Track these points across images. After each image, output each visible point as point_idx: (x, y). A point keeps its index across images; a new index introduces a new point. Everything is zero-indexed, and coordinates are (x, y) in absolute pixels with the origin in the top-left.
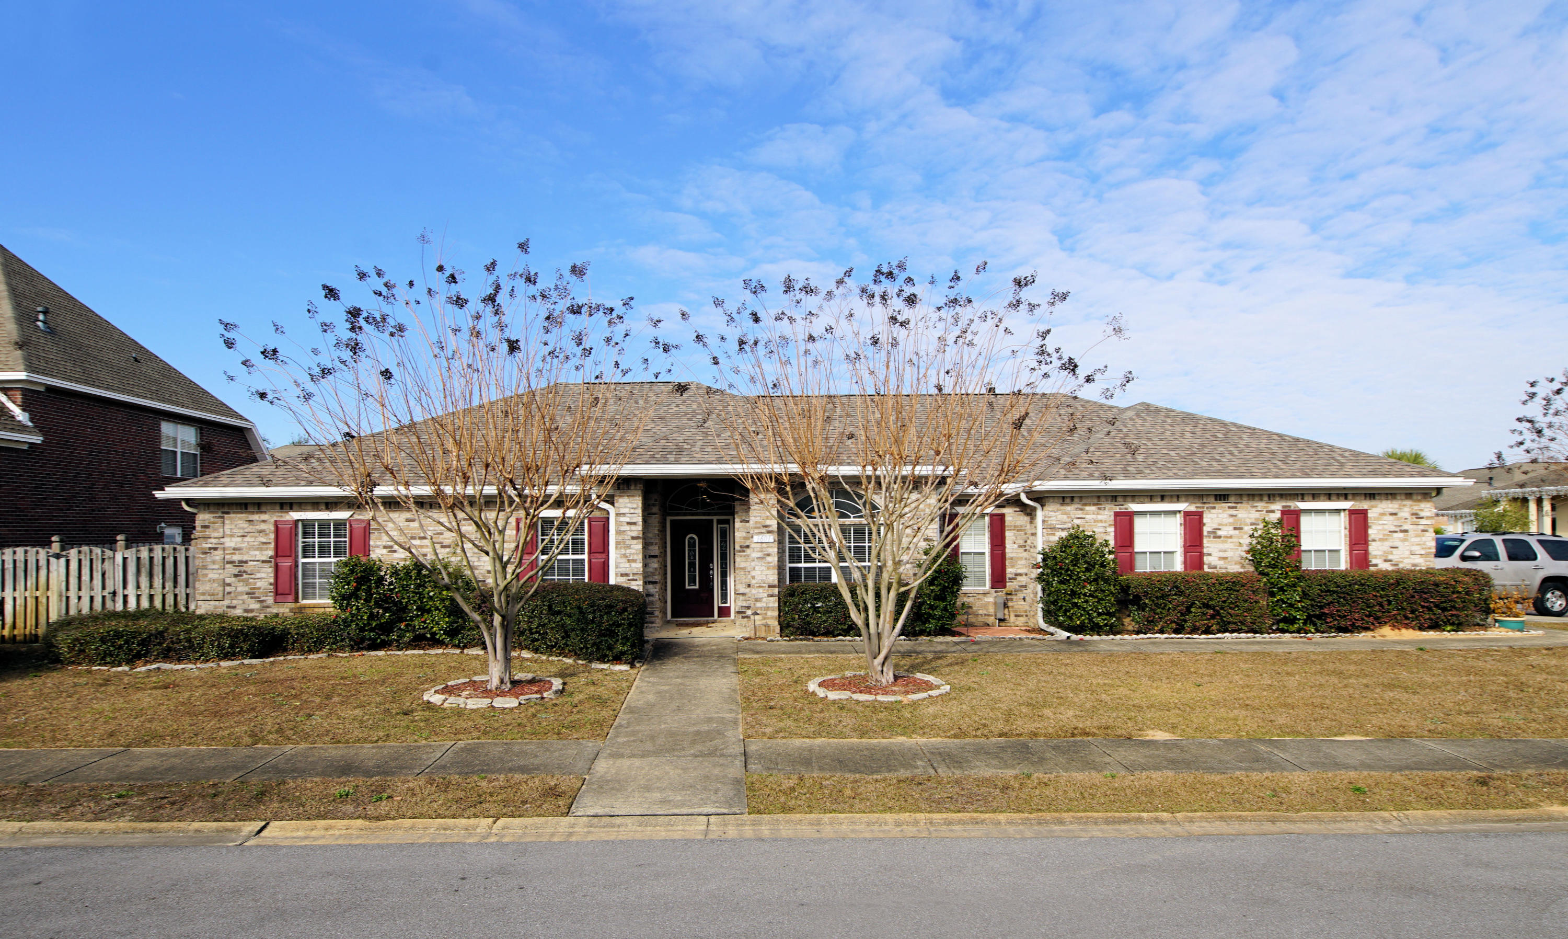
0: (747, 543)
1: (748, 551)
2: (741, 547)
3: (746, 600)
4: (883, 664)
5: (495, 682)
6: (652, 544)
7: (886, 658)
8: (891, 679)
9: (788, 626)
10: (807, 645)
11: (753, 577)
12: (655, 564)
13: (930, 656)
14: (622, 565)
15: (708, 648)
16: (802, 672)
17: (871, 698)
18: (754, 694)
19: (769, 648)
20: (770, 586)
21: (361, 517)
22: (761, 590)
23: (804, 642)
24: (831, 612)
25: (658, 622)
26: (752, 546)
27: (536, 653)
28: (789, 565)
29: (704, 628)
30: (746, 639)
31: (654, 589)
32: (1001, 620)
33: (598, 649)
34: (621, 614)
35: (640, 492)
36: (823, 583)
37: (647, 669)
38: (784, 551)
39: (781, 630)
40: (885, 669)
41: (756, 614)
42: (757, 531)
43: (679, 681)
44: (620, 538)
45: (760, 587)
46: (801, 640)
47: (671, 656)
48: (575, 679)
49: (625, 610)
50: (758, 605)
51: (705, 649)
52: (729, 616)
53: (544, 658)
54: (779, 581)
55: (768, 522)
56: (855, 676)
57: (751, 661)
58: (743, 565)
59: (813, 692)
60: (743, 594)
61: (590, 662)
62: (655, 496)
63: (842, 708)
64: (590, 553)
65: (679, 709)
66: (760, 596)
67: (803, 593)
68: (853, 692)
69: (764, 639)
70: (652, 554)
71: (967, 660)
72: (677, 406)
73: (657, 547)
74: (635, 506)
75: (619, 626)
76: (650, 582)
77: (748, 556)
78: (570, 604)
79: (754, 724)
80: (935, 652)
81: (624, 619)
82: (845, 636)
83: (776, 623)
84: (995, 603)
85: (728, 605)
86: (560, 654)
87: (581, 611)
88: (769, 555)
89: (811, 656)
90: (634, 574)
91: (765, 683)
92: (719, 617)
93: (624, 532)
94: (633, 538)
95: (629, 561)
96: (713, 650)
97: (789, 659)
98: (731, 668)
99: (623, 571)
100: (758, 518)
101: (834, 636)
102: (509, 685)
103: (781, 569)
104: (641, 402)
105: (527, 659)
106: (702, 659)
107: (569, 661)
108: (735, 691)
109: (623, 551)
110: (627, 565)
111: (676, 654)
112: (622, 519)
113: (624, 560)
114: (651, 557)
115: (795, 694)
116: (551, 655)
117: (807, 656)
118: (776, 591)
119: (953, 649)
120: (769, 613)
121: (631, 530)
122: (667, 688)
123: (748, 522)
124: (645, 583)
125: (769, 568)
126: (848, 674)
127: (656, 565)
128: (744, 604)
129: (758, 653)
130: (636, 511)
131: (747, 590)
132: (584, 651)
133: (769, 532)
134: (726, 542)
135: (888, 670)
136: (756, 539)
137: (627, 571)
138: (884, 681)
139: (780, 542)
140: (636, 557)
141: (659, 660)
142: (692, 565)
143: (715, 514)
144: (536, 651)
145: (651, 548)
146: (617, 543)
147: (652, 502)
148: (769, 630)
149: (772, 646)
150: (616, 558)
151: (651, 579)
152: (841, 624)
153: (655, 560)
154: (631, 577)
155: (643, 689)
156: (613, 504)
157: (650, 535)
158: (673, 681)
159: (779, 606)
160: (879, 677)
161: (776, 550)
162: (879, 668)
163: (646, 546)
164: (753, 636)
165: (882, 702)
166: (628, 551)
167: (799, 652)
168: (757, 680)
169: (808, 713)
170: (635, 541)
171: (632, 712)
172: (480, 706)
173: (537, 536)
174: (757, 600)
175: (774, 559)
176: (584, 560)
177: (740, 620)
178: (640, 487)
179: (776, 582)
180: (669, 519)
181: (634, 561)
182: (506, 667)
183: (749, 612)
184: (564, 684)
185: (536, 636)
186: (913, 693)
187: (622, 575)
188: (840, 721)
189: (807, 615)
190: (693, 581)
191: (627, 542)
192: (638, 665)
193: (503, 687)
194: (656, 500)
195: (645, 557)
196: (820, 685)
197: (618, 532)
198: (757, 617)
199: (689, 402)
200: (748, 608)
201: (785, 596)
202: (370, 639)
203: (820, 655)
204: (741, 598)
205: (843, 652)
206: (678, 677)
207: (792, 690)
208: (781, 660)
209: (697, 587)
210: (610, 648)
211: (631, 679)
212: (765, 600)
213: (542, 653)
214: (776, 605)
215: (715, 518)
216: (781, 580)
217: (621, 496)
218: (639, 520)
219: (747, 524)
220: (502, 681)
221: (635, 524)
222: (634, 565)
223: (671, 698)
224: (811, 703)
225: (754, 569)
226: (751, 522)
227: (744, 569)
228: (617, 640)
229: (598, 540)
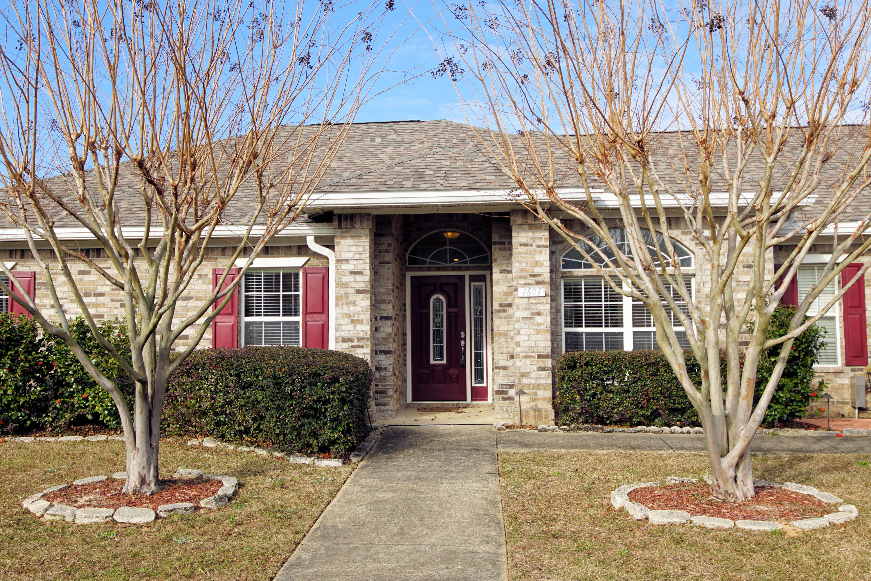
0: (509, 301)
1: (510, 310)
2: (501, 305)
3: (507, 376)
4: (737, 465)
5: (133, 482)
6: (384, 302)
7: (742, 457)
8: (751, 492)
9: (567, 410)
10: (595, 437)
11: (518, 344)
12: (388, 328)
13: (786, 457)
14: (344, 327)
15: (456, 438)
16: (595, 475)
17: (727, 523)
18: (525, 510)
19: (541, 440)
20: (540, 356)
21: (25, 269)
22: (528, 361)
23: (590, 433)
24: (627, 391)
25: (392, 404)
26: (517, 301)
27: (222, 441)
28: (565, 330)
29: (453, 414)
30: (509, 427)
31: (386, 361)
32: (861, 409)
33: (299, 434)
34: (330, 385)
35: (367, 232)
36: (613, 352)
37: (366, 466)
38: (558, 311)
39: (557, 415)
40: (740, 475)
41: (521, 393)
42: (522, 281)
43: (409, 485)
44: (342, 291)
45: (527, 357)
46: (586, 429)
47: (403, 448)
48: (260, 479)
49: (335, 380)
50: (525, 381)
51: (452, 439)
52: (487, 400)
53: (232, 447)
54: (553, 351)
55: (537, 270)
56: (682, 484)
57: (517, 457)
58: (503, 329)
59: (622, 510)
60: (505, 368)
61: (289, 454)
62: (388, 240)
63: (679, 541)
64: (305, 313)
65: (402, 532)
66: (527, 369)
67: (587, 364)
68: (693, 513)
69: (535, 428)
70: (385, 315)
71: (849, 464)
72: (422, 142)
73: (390, 306)
74: (361, 249)
75: (327, 402)
76: (382, 352)
77: (510, 317)
78: (262, 371)
79: (528, 567)
80: (792, 451)
81: (333, 393)
82: (648, 425)
83: (550, 407)
84: (852, 386)
85: (484, 385)
86: (252, 443)
87: (278, 384)
88: (539, 314)
89: (604, 452)
90: (359, 339)
91: (541, 491)
92: (472, 400)
93: (347, 283)
94: (358, 292)
95: (353, 322)
96: (463, 441)
97: (573, 455)
98: (488, 467)
99: (346, 335)
100: (524, 265)
101: (632, 425)
102: (153, 487)
103: (554, 335)
104: (378, 140)
105: (208, 450)
106: (447, 453)
107: (262, 452)
108: (493, 503)
109: (345, 309)
110: (351, 327)
111: (410, 446)
112: (344, 267)
113: (347, 321)
114: (382, 318)
115: (592, 512)
116: (239, 445)
117: (597, 451)
118: (549, 363)
119: (817, 447)
120: (541, 393)
121: (356, 282)
122: (390, 495)
123: (510, 272)
124: (375, 352)
125: (538, 332)
126: (672, 480)
127: (390, 330)
128: (506, 381)
129: (526, 446)
130: (363, 256)
131: (510, 363)
132: (281, 438)
133: (538, 283)
134: (481, 304)
135: (745, 475)
136: (521, 292)
137: (351, 335)
138: (739, 493)
139: (554, 299)
140: (362, 317)
141: (384, 453)
142: (438, 333)
143: (467, 269)
144: (222, 437)
145: (383, 306)
146: (338, 298)
147: (384, 247)
148: (540, 416)
149: (542, 438)
150: (337, 318)
151: (383, 348)
152: (642, 408)
153: (389, 323)
154: (356, 343)
155: (354, 497)
156: (331, 247)
157: (382, 290)
158: (401, 485)
159: (554, 383)
160: (730, 487)
161: (548, 307)
162: (731, 473)
163: (375, 305)
164: (518, 424)
165: (749, 533)
166: (352, 309)
167: (586, 446)
168: (528, 486)
169: (620, 548)
170: (361, 296)
171: (325, 537)
172: (94, 520)
173: (239, 292)
174: (523, 375)
175: (546, 320)
176: (298, 322)
177: (500, 404)
178: (368, 224)
179: (548, 351)
180: (409, 275)
181: (360, 322)
182: (149, 459)
183: (512, 392)
184: (240, 485)
185: (222, 418)
186: (798, 518)
187: (344, 340)
188: (684, 568)
189: (594, 396)
190: (439, 354)
191: (351, 297)
192: (354, 460)
193: (145, 489)
194: (389, 245)
195: (374, 319)
196: (633, 496)
197: (340, 284)
198: (523, 398)
199: (437, 139)
200: (511, 386)
201: (562, 368)
202: (17, 420)
203: (618, 451)
204: (502, 373)
205: (651, 448)
206: (408, 479)
207: (585, 504)
208: (560, 456)
209: (444, 362)
210: (315, 434)
211: (340, 480)
212: (533, 374)
213: (229, 441)
214: (550, 381)
215: (467, 274)
216: (555, 349)
217: (343, 237)
218: (366, 267)
219: (509, 276)
220: (143, 481)
221: (360, 273)
222: (359, 327)
223: (393, 512)
224: (621, 528)
225: (519, 332)
226: (514, 270)
227: (505, 334)
228: (325, 424)
229: (314, 297)
